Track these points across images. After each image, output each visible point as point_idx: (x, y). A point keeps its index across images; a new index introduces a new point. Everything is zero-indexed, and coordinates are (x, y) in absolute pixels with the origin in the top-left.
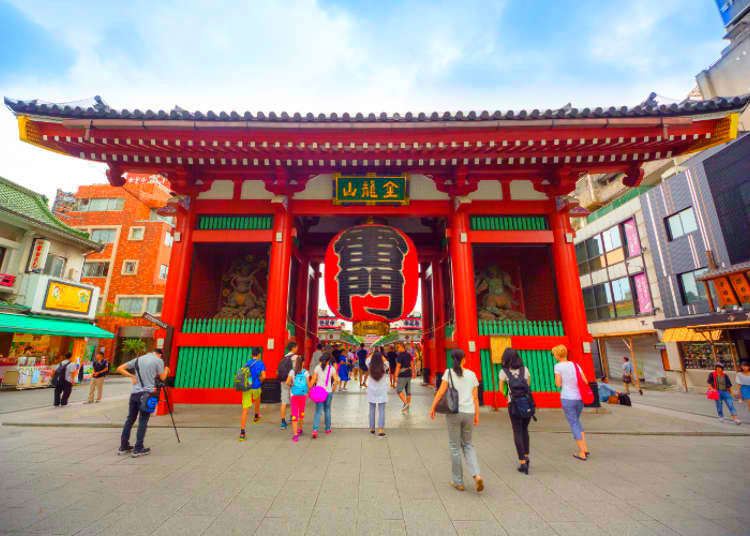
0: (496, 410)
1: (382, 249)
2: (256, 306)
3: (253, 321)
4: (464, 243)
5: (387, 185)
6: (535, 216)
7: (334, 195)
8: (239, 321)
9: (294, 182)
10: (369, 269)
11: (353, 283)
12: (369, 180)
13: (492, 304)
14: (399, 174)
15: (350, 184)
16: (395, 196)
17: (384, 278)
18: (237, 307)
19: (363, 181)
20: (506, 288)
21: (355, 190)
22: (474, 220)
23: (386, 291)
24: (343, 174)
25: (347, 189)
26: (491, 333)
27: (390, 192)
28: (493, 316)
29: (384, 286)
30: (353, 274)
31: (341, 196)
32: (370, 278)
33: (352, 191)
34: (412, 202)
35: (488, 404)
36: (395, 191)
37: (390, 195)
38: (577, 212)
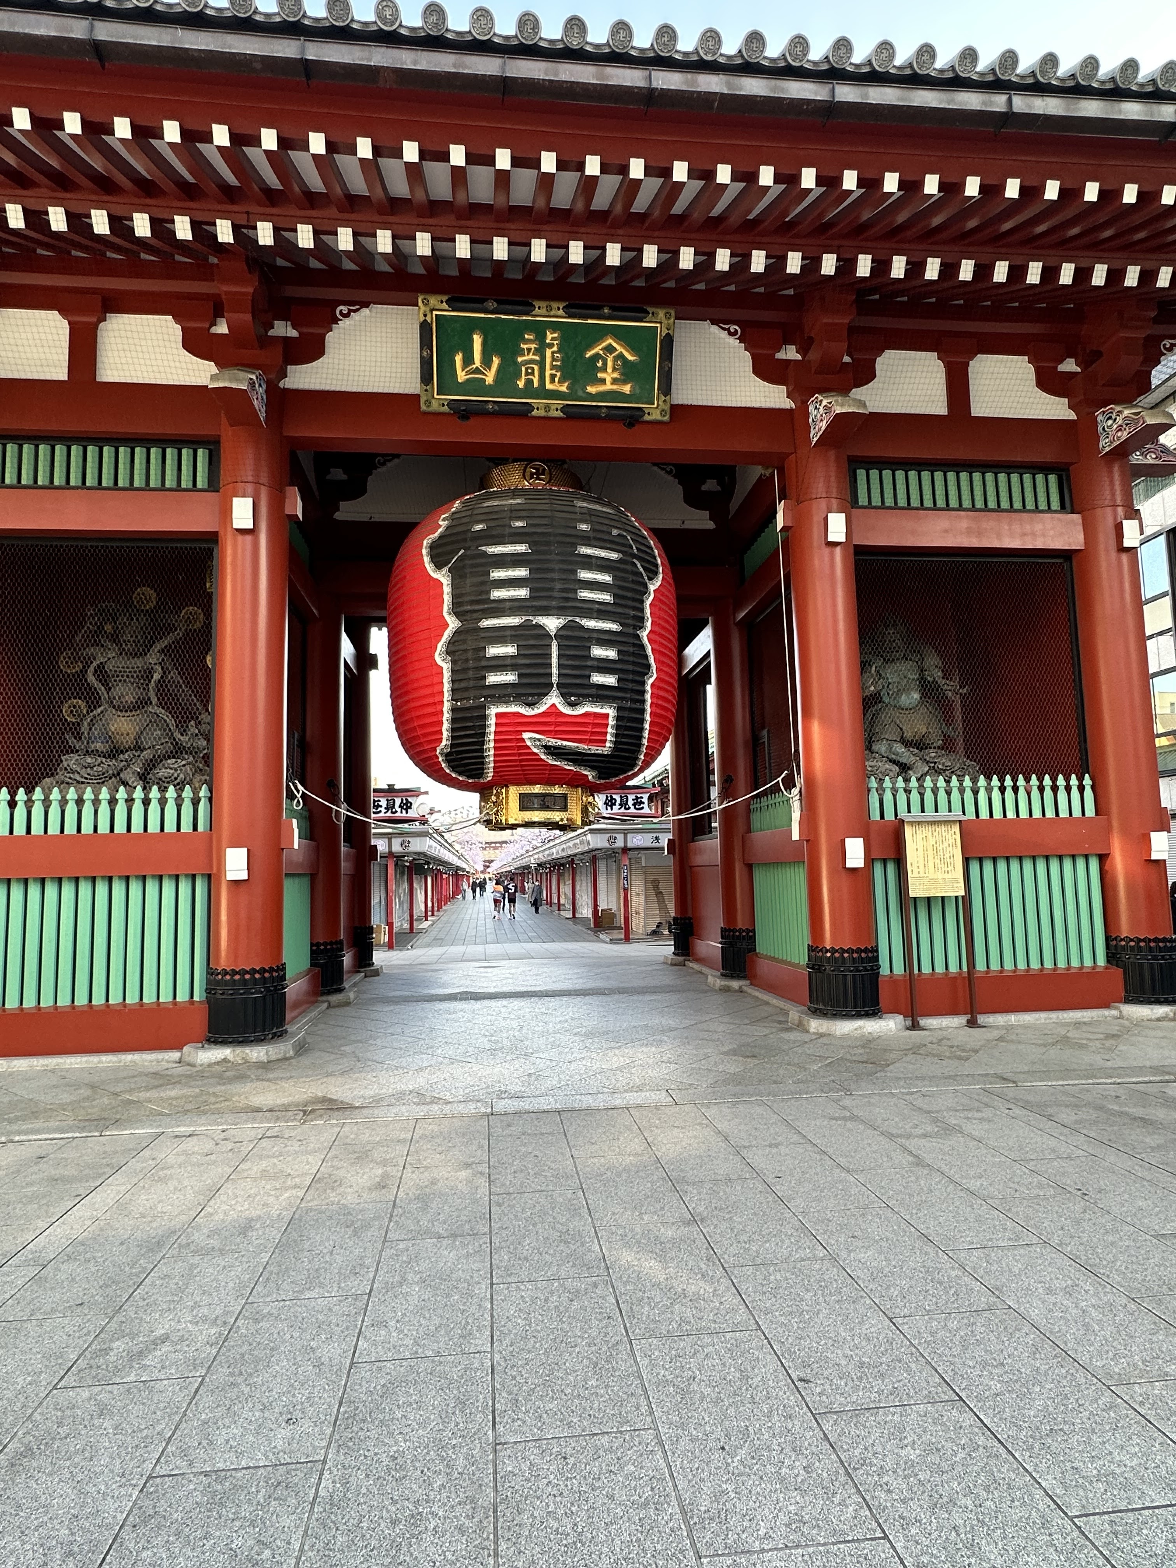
0: (915, 1026)
1: (590, 563)
2: (178, 751)
3: (171, 793)
4: (835, 544)
5: (597, 350)
6: (1035, 468)
7: (426, 378)
8: (122, 794)
9: (283, 329)
10: (552, 624)
11: (500, 664)
12: (540, 330)
13: (891, 733)
14: (640, 313)
15: (477, 340)
16: (627, 389)
17: (598, 652)
18: (114, 753)
19: (519, 330)
20: (929, 690)
21: (496, 361)
22: (861, 474)
23: (602, 694)
24: (453, 303)
25: (468, 360)
26: (903, 813)
27: (609, 375)
28: (896, 769)
29: (598, 678)
30: (500, 636)
31: (447, 383)
32: (555, 650)
33: (487, 362)
34: (678, 411)
35: (895, 1010)
36: (627, 371)
37: (609, 386)
38: (1150, 459)
